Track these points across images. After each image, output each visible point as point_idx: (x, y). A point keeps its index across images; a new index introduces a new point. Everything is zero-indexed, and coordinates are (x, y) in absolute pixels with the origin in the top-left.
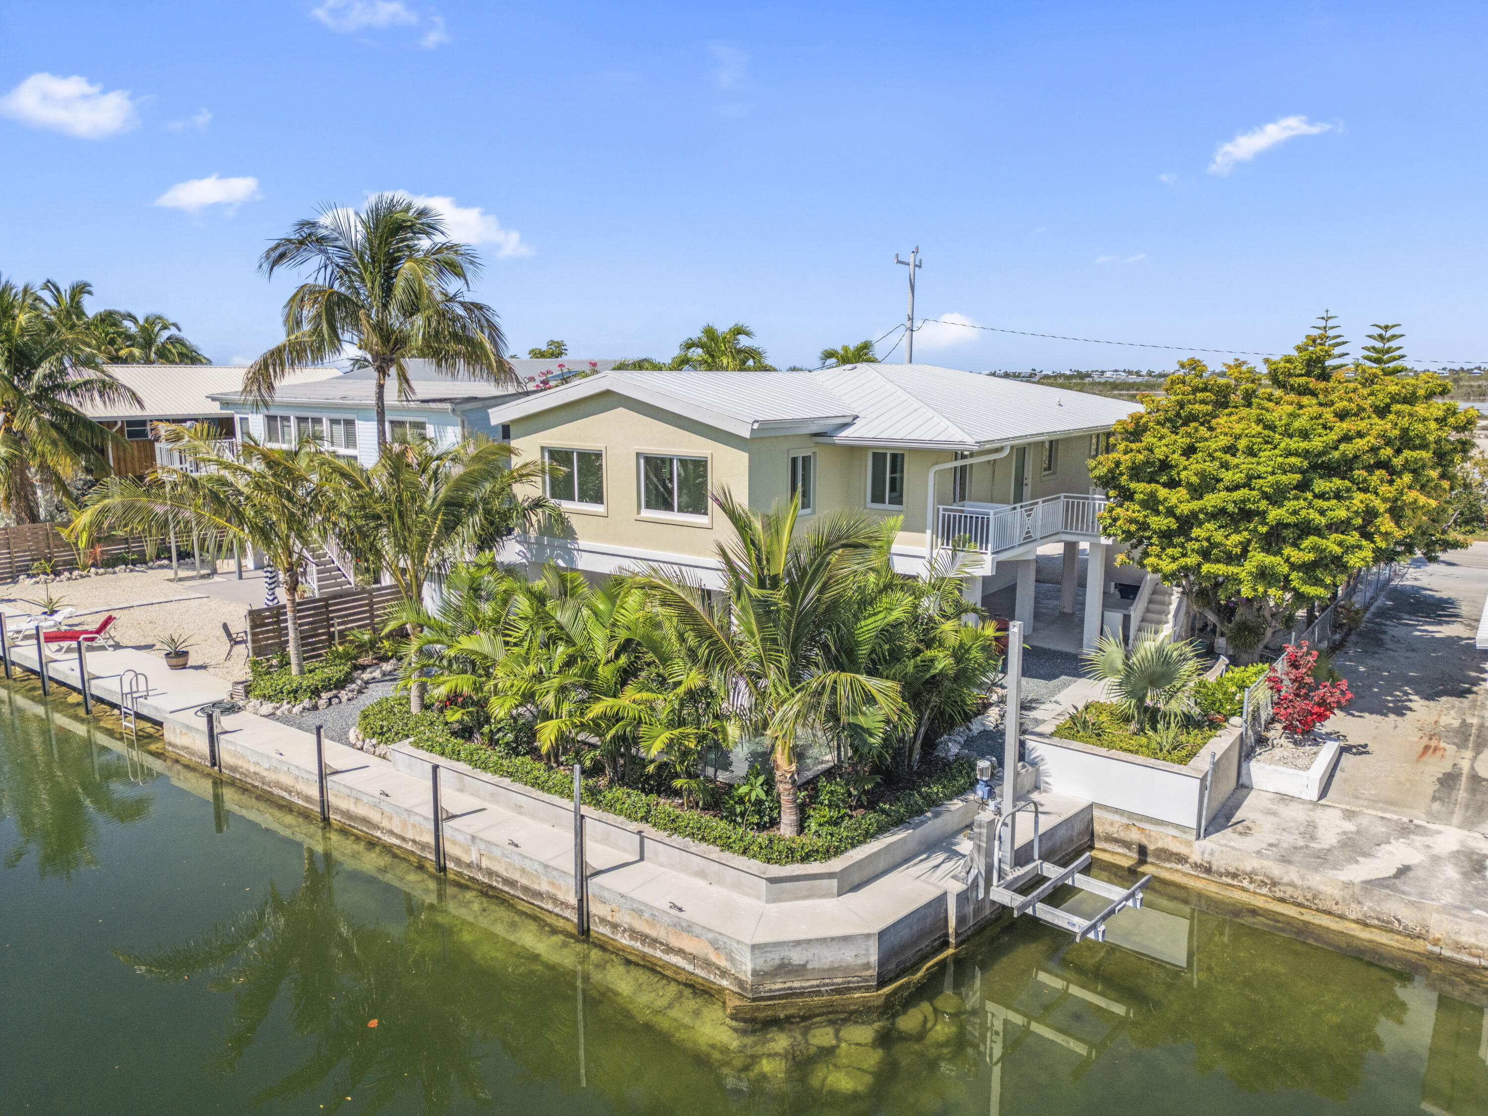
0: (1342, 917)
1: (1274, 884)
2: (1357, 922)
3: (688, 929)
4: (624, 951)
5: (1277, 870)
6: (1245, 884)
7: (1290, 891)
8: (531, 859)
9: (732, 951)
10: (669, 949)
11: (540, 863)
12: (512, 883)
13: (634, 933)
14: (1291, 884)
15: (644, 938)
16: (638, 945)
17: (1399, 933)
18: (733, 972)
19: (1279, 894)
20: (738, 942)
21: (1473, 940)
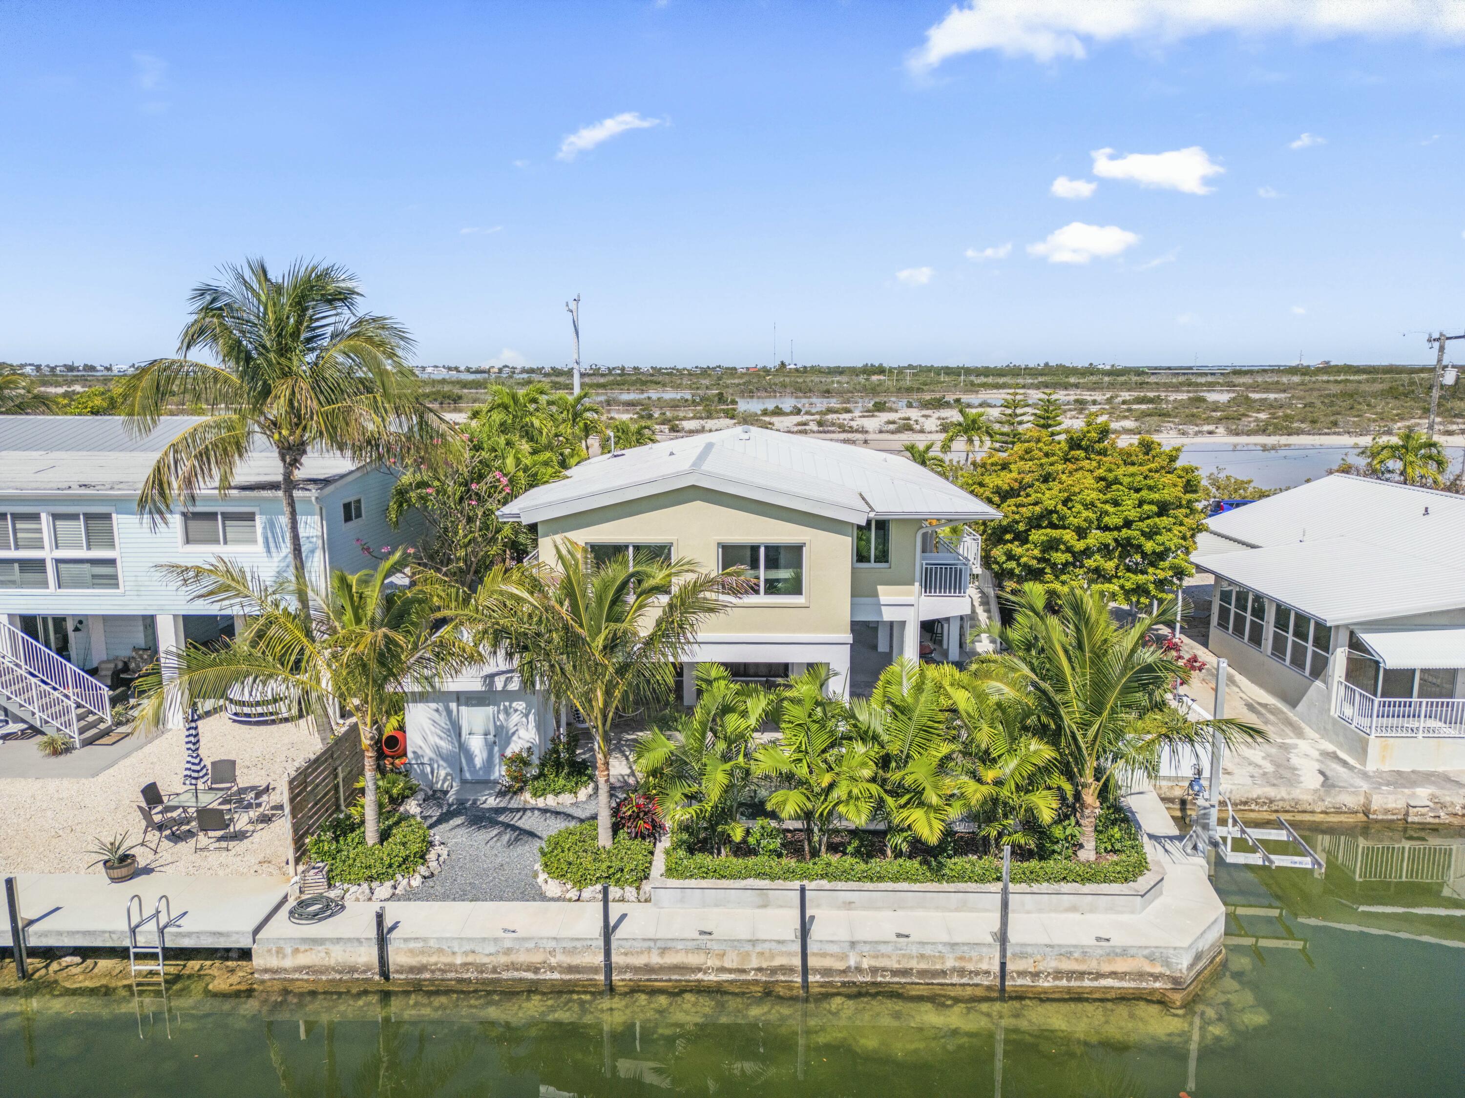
0: (1312, 812)
1: (1271, 802)
2: (1322, 812)
3: (1124, 952)
4: (1045, 993)
5: (1271, 792)
6: (1253, 807)
7: (1281, 804)
8: (933, 944)
9: (1168, 957)
10: (1099, 975)
11: (945, 944)
12: (906, 972)
13: (1058, 974)
14: (1283, 800)
15: (1070, 975)
16: (1064, 983)
17: (1345, 813)
18: (1168, 973)
19: (1274, 808)
20: (1175, 948)
21: (1394, 805)
